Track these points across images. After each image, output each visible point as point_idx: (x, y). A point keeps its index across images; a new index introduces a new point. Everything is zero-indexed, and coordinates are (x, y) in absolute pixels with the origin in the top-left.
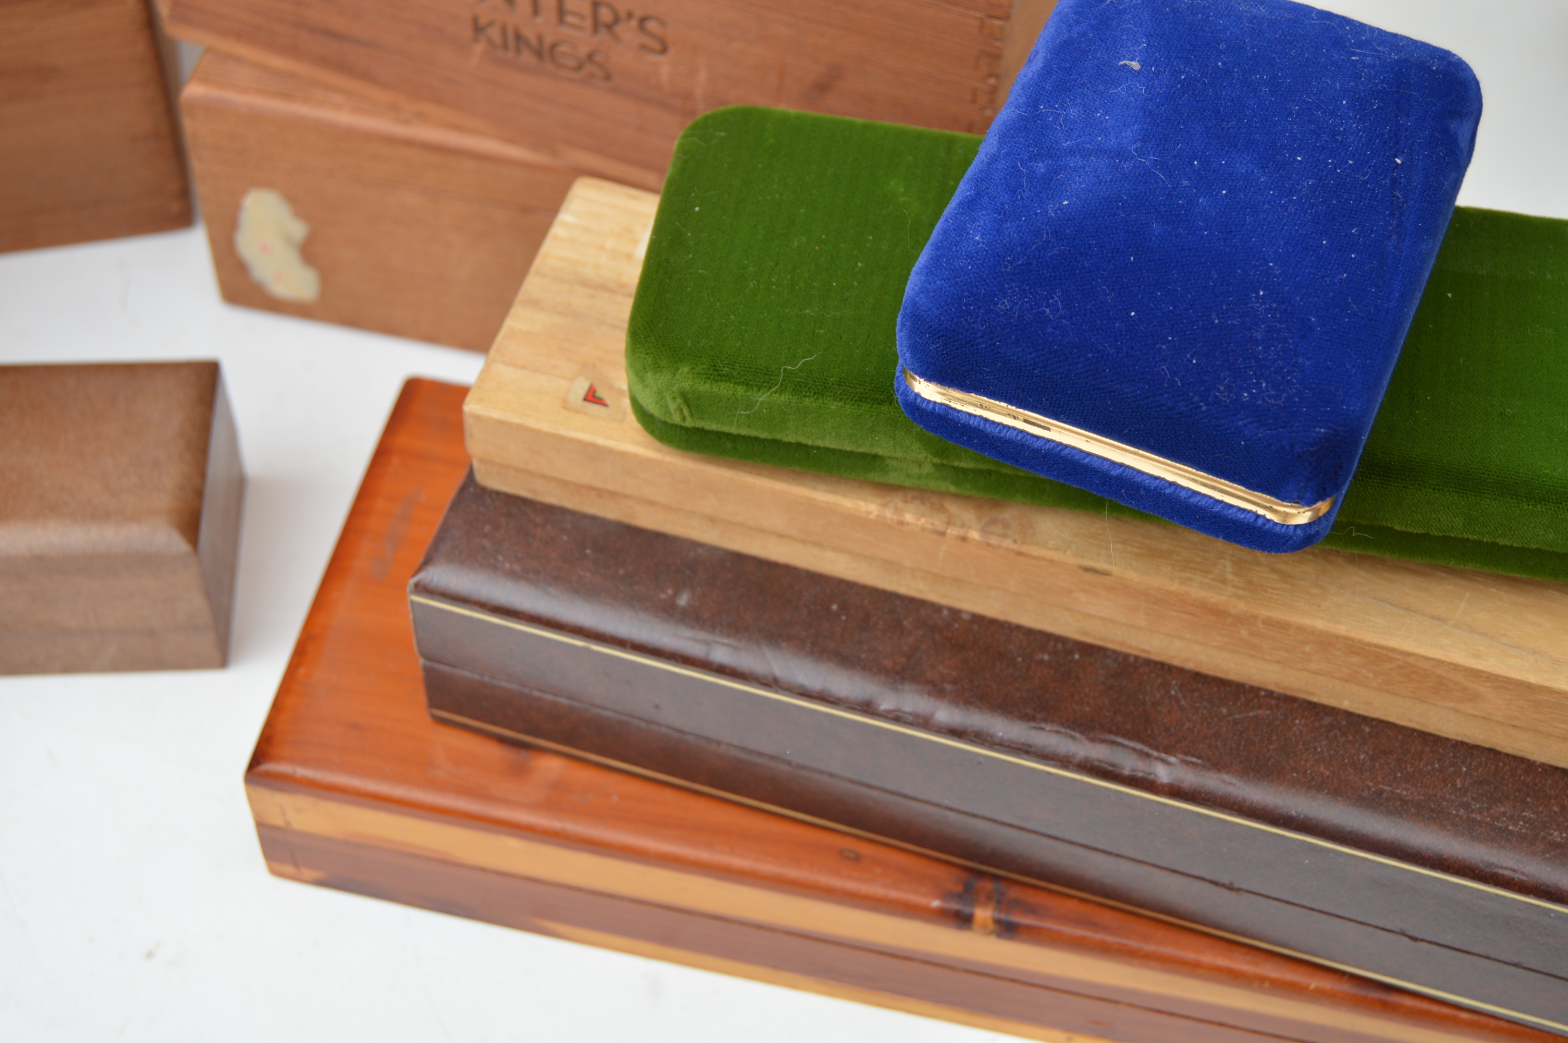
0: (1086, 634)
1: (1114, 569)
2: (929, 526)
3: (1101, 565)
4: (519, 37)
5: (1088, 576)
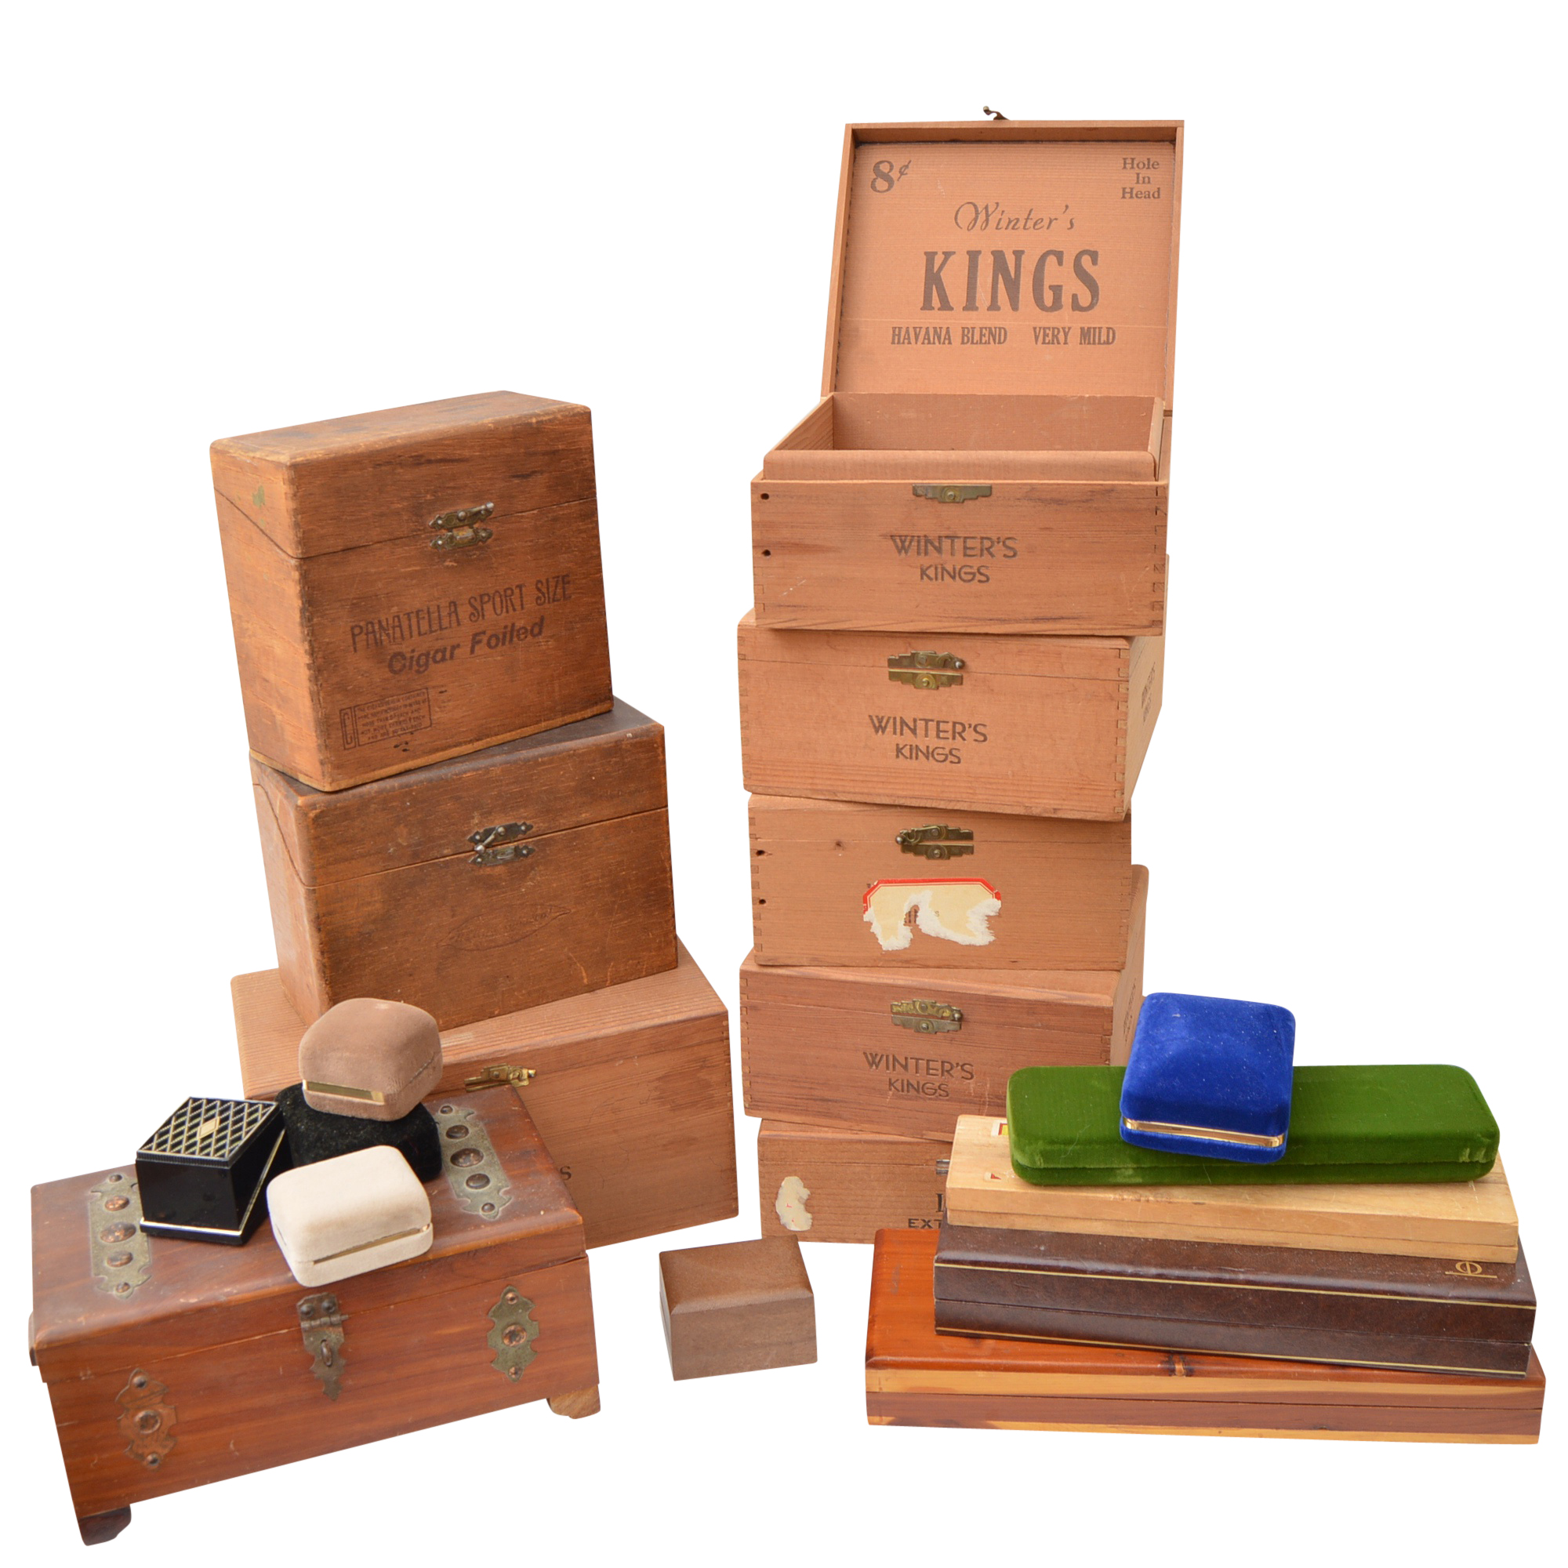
0: (1198, 1237)
1: (1206, 1202)
2: (1134, 1198)
3: (1201, 1201)
4: (909, 1084)
5: (1197, 1206)
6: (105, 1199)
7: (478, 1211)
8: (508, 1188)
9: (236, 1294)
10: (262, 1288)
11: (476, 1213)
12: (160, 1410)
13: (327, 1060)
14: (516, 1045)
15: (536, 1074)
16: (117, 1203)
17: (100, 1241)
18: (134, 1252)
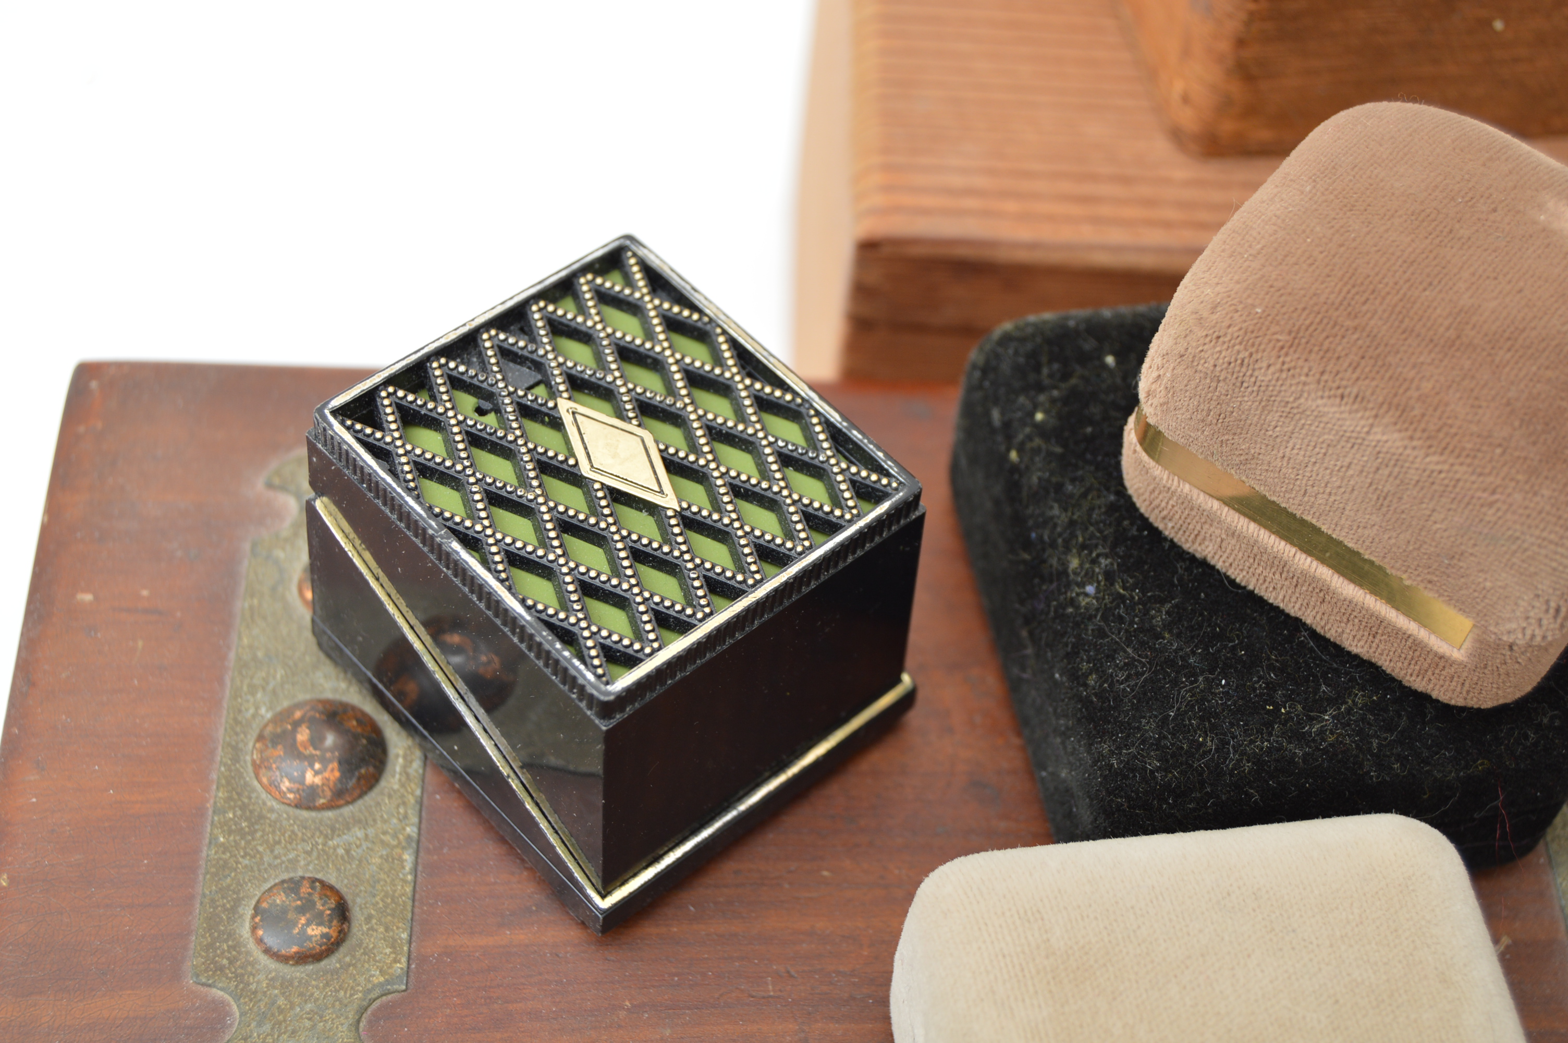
13: (1288, 415)
18: (358, 895)
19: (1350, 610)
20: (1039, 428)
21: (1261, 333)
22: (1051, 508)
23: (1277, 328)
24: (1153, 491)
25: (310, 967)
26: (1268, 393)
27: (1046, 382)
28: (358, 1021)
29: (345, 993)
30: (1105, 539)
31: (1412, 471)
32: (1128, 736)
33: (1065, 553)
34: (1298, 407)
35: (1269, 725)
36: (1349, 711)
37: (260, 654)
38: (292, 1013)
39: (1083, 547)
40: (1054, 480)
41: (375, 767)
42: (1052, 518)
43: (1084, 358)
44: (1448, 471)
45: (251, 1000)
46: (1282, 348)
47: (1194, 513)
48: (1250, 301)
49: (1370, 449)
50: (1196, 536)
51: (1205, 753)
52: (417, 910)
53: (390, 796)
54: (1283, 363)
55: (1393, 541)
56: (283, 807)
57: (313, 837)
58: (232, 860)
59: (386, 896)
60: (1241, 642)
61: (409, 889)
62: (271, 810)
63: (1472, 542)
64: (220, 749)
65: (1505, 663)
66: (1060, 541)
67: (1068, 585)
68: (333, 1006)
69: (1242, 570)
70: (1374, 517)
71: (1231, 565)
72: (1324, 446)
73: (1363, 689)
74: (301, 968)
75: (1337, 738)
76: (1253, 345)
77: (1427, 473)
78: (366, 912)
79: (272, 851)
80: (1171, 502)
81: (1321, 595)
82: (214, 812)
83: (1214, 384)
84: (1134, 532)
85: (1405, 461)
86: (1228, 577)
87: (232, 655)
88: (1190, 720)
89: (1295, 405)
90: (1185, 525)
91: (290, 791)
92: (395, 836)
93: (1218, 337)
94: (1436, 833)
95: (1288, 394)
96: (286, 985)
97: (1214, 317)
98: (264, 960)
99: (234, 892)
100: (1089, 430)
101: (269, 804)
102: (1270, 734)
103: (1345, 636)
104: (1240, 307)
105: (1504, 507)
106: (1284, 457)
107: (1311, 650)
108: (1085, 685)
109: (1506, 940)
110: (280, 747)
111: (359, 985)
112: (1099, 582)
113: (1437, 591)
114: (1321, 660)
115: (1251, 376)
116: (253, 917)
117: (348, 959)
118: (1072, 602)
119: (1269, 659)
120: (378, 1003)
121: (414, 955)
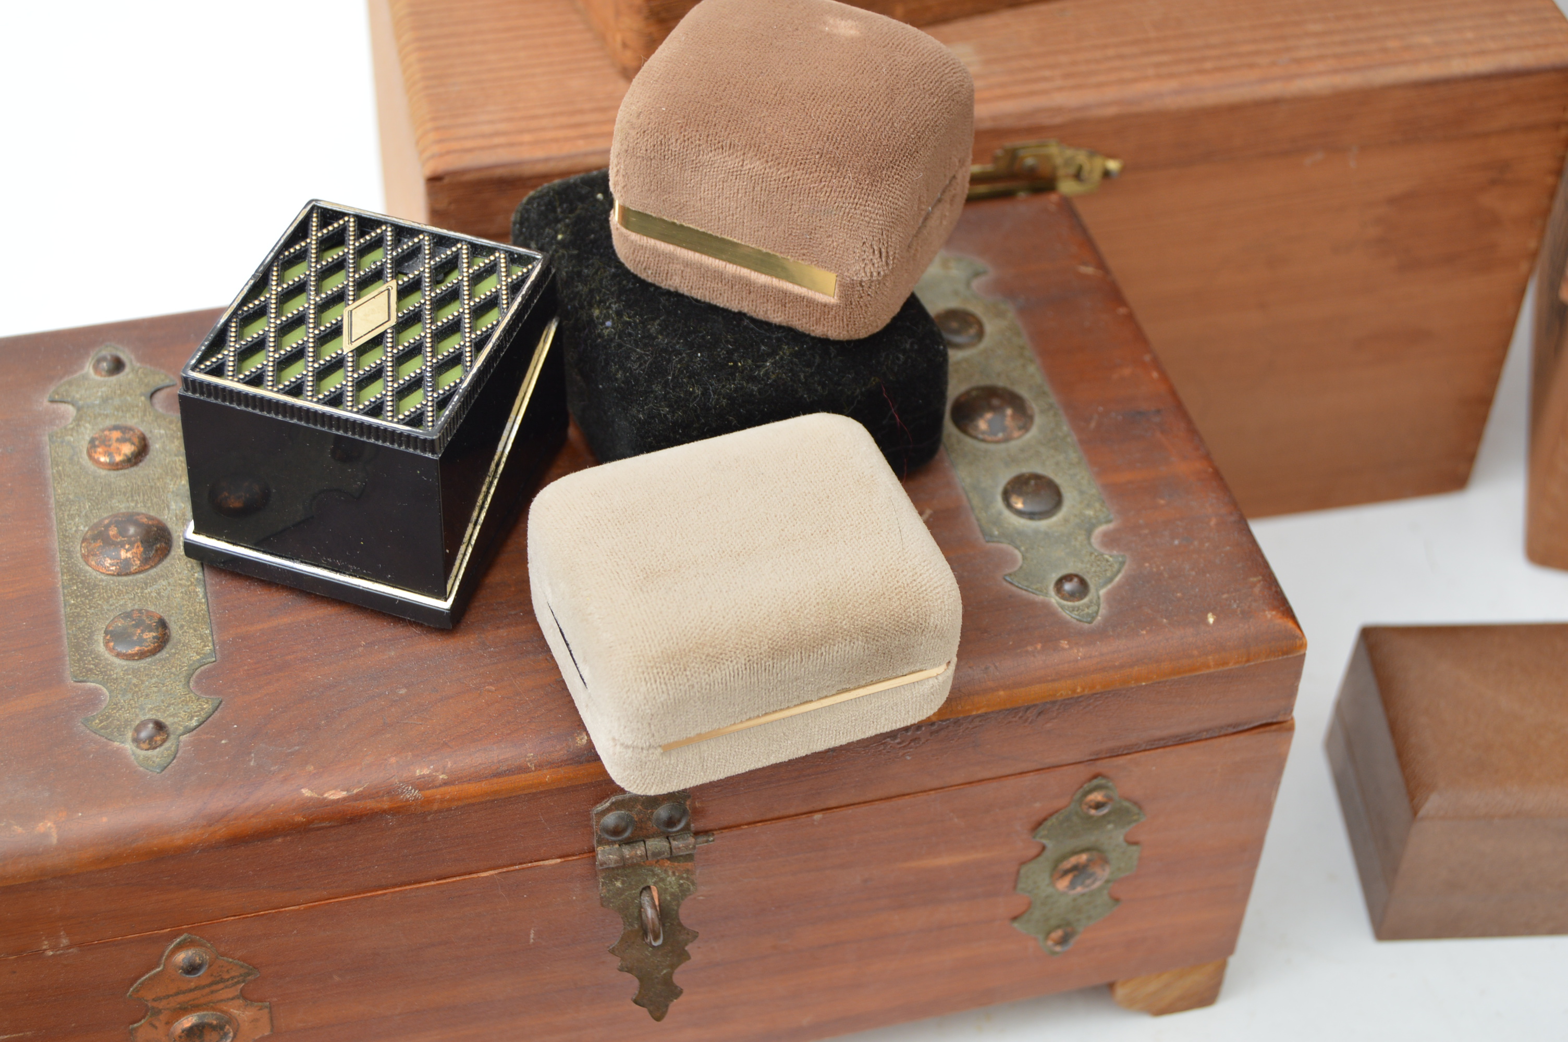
6: (88, 432)
7: (1046, 594)
8: (1111, 526)
9: (445, 783)
10: (510, 772)
11: (1040, 598)
12: (235, 1012)
13: (695, 169)
14: (1088, 97)
15: (1124, 170)
16: (118, 451)
17: (82, 564)
18: (171, 616)
19: (766, 292)
20: (562, 244)
21: (668, 122)
22: (577, 287)
23: (677, 116)
24: (634, 251)
25: (149, 660)
26: (681, 158)
27: (560, 216)
28: (188, 682)
29: (176, 668)
30: (612, 293)
31: (773, 183)
32: (646, 398)
33: (590, 309)
34: (699, 162)
35: (733, 374)
36: (782, 358)
37: (71, 497)
38: (143, 685)
39: (600, 302)
40: (575, 270)
41: (165, 543)
42: (578, 292)
43: (582, 198)
44: (793, 176)
45: (114, 683)
46: (682, 127)
47: (661, 258)
48: (658, 105)
49: (746, 176)
50: (667, 273)
51: (695, 398)
52: (212, 618)
53: (179, 559)
54: (684, 136)
55: (776, 234)
56: (109, 578)
57: (133, 590)
58: (82, 612)
59: (190, 612)
60: (708, 333)
61: (204, 607)
62: (102, 580)
63: (818, 218)
64: (58, 553)
65: (861, 297)
66: (585, 303)
67: (595, 327)
68: (170, 677)
69: (699, 289)
70: (761, 222)
71: (692, 287)
72: (721, 183)
73: (787, 344)
74: (143, 661)
75: (778, 376)
76: (665, 130)
77: (781, 180)
78: (179, 624)
79: (108, 602)
80: (646, 256)
81: (747, 288)
82: (63, 588)
83: (649, 163)
84: (630, 286)
85: (767, 177)
86: (692, 298)
87: (52, 501)
88: (682, 379)
89: (697, 161)
90: (658, 269)
91: (112, 565)
92: (188, 580)
93: (644, 132)
94: (850, 421)
95: (692, 155)
96: (135, 672)
97: (640, 121)
98: (117, 661)
99: (88, 629)
100: (592, 236)
101: (99, 577)
102: (734, 380)
103: (769, 312)
104: (653, 110)
105: (829, 190)
106: (701, 199)
107: (752, 329)
108: (616, 379)
109: (928, 512)
110: (99, 541)
111: (184, 663)
112: (613, 319)
113: (810, 260)
114: (759, 333)
115: (669, 150)
116: (104, 638)
117: (173, 651)
118: (600, 336)
119: (726, 337)
120: (199, 671)
121: (216, 641)
